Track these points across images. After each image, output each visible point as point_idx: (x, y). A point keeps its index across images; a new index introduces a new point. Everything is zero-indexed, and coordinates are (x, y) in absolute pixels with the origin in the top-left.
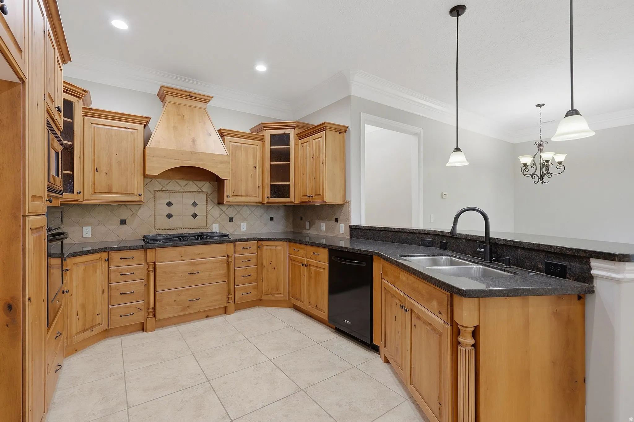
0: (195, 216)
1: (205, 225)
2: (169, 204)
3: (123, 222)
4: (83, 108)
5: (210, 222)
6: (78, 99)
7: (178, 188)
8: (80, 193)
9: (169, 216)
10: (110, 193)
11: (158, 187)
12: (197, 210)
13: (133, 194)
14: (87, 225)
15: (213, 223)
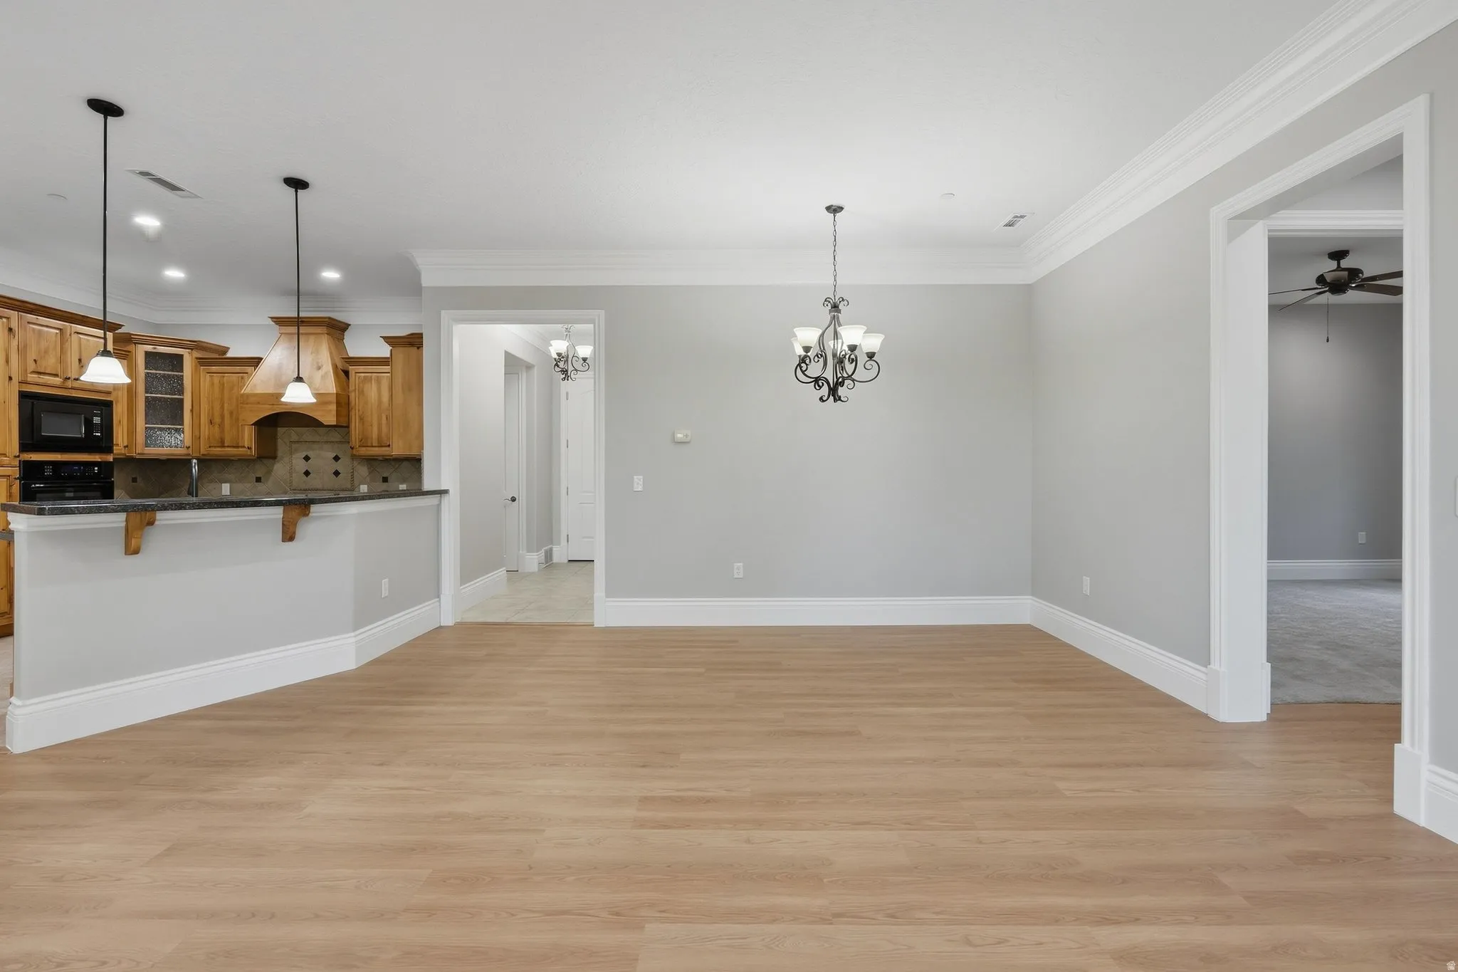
0: (337, 473)
1: (349, 486)
2: (307, 458)
3: (258, 480)
4: (197, 358)
5: (356, 483)
6: (190, 350)
7: (317, 438)
8: (189, 447)
9: (307, 473)
10: (223, 446)
11: (295, 438)
12: (338, 466)
13: (244, 447)
14: (225, 482)
15: (359, 485)
